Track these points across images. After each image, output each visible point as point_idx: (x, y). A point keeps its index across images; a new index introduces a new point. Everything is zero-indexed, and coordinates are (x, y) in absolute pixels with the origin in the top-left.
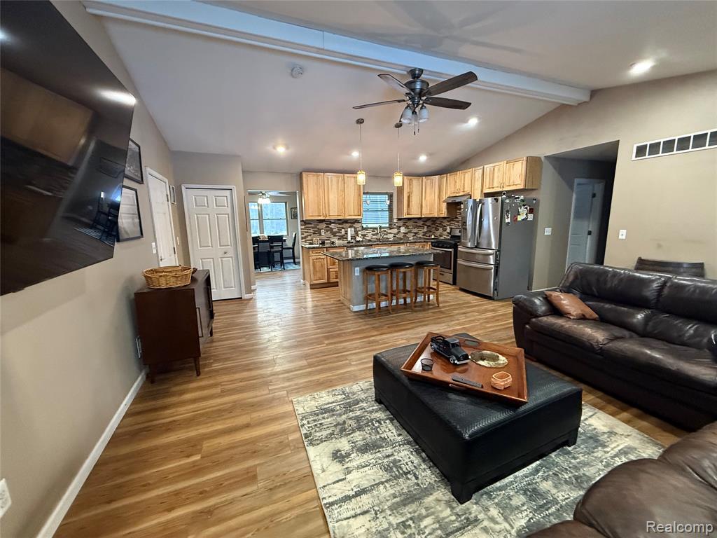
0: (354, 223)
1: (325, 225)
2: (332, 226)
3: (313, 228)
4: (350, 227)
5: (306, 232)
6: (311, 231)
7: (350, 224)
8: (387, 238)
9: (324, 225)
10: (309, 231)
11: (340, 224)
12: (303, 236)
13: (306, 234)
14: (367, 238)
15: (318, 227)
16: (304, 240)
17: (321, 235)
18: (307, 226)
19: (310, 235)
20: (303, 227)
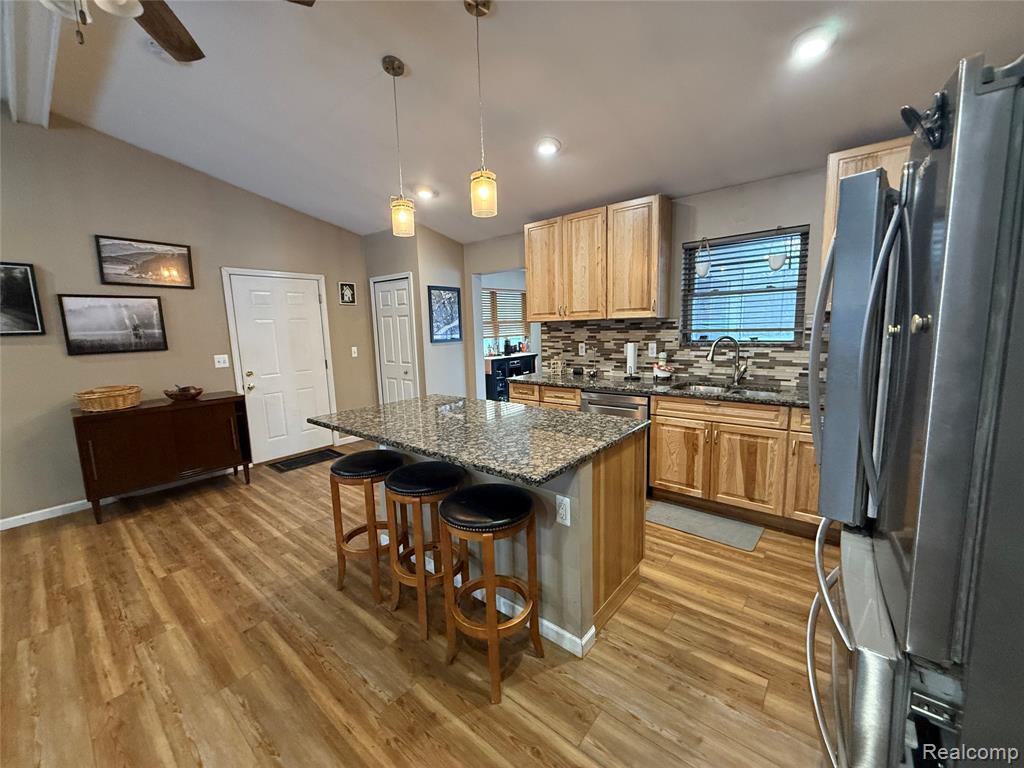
0: (658, 328)
1: (588, 334)
2: (602, 336)
3: (564, 338)
4: (648, 338)
5: (550, 348)
6: (560, 345)
7: (645, 333)
8: (772, 379)
9: (582, 334)
10: (556, 345)
11: (620, 331)
12: (545, 354)
13: (550, 352)
14: (698, 372)
15: (573, 336)
16: (545, 363)
17: (577, 354)
18: (553, 334)
19: (558, 354)
20: (545, 337)
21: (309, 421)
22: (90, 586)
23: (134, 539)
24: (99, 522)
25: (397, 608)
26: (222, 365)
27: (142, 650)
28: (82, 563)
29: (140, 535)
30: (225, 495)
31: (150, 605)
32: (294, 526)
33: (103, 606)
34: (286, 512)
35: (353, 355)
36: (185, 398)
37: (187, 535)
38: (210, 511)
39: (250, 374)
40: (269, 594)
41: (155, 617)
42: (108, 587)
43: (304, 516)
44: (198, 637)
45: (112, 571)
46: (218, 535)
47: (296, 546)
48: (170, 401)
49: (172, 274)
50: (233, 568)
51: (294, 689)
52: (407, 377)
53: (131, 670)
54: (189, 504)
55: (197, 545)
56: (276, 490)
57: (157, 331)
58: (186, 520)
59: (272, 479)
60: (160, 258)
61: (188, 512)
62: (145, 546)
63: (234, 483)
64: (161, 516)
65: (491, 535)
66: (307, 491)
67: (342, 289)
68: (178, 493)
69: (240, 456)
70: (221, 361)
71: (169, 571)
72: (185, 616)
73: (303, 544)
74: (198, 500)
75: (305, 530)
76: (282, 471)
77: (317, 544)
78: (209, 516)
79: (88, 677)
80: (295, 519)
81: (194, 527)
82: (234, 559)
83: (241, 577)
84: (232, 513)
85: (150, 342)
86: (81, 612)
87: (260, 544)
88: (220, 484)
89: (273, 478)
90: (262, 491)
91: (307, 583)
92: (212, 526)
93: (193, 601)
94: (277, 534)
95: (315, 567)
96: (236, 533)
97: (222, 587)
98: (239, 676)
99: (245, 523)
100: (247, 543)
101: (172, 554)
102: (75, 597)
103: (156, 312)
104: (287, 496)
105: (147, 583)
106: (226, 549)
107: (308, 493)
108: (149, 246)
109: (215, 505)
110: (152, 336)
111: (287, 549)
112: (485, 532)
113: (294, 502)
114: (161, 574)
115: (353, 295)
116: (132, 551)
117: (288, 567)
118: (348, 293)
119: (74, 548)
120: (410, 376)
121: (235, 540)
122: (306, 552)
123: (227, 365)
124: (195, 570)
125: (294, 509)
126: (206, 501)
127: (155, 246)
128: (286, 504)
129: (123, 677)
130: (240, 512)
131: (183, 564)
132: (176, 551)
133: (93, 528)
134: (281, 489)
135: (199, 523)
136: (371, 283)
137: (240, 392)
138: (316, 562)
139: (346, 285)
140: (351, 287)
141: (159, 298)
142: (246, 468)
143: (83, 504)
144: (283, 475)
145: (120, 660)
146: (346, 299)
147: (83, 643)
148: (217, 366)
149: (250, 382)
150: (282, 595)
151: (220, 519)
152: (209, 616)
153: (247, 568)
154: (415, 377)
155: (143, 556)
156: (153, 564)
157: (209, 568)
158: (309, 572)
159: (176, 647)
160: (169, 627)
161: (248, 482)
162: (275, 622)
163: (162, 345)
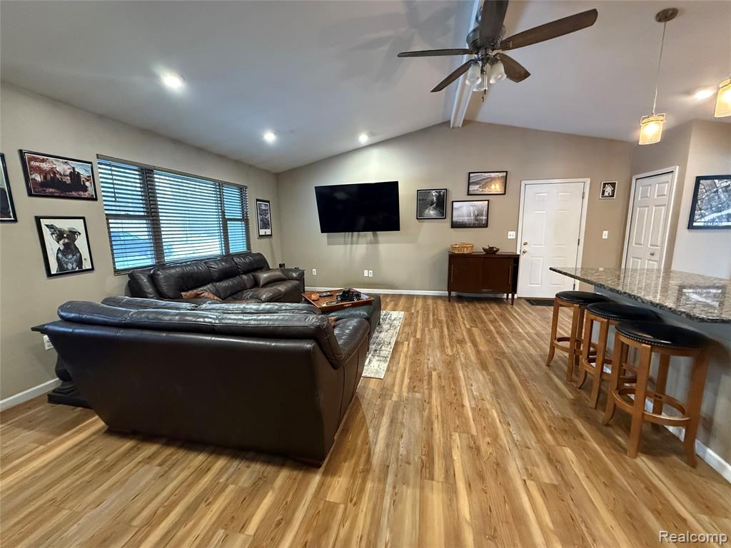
21: (551, 269)
22: (445, 320)
23: (460, 312)
24: (449, 301)
25: (580, 388)
26: (511, 237)
27: (458, 346)
28: (443, 313)
29: (462, 310)
30: (500, 307)
31: (463, 334)
32: (532, 331)
33: (448, 328)
34: (529, 324)
35: (604, 237)
36: (491, 252)
37: (480, 317)
38: (491, 311)
39: (525, 244)
40: (510, 351)
41: (464, 339)
42: (450, 323)
43: (539, 329)
44: (478, 352)
45: (452, 319)
46: (493, 321)
47: (529, 339)
48: (484, 253)
49: (496, 187)
50: (496, 336)
51: (512, 386)
52: (653, 258)
53: (454, 350)
54: (483, 306)
55: (483, 322)
56: (527, 312)
57: (484, 218)
58: (480, 311)
59: (525, 306)
60: (492, 179)
61: (482, 308)
62: (464, 314)
63: (505, 303)
64: (471, 306)
65: (650, 346)
66: (545, 318)
67: (604, 187)
68: (480, 300)
69: (511, 288)
70: (511, 235)
71: (471, 327)
72: (475, 344)
73: (534, 340)
74: (487, 305)
75: (536, 334)
76: (533, 304)
77: (541, 343)
78: (491, 313)
79: (443, 347)
80: (533, 328)
81: (483, 315)
82: (498, 333)
83: (499, 340)
84: (501, 315)
85: (480, 223)
86: (442, 327)
87: (512, 332)
88: (499, 301)
89: (527, 306)
90: (519, 310)
91: (530, 356)
92: (491, 317)
93: (478, 340)
94: (521, 331)
95: (537, 351)
96: (501, 323)
97: (491, 341)
98: (490, 371)
99: (506, 321)
100: (505, 329)
101: (473, 321)
102: (440, 322)
103: (485, 209)
104: (531, 317)
105: (463, 327)
106: (495, 328)
107: (544, 319)
108: (488, 174)
109: (495, 310)
110: (482, 220)
111: (524, 338)
112: (645, 343)
113: (535, 320)
114: (468, 326)
115: (613, 191)
116: (459, 315)
117: (523, 346)
118: (609, 189)
119: (441, 306)
120: (656, 257)
121: (500, 326)
122: (534, 343)
123: (514, 237)
124: (481, 330)
125: (534, 324)
126: (491, 307)
127: (491, 174)
128: (530, 320)
129: (452, 351)
130: (505, 316)
131: (477, 327)
132: (475, 321)
133: (447, 303)
134: (529, 313)
135: (486, 314)
136: (634, 181)
137: (518, 253)
138: (538, 350)
139: (608, 184)
140: (613, 185)
141: (488, 201)
142: (513, 296)
143: (446, 293)
144: (533, 307)
145: (452, 347)
146: (606, 194)
147: (442, 337)
148: (509, 237)
149: (525, 248)
150: (516, 354)
151: (495, 315)
152: (483, 347)
153: (503, 339)
154: (661, 259)
155: (463, 318)
156: (466, 322)
157: (486, 331)
158: (533, 352)
159: (470, 351)
160: (468, 344)
161: (512, 304)
162: (510, 362)
163: (486, 226)
